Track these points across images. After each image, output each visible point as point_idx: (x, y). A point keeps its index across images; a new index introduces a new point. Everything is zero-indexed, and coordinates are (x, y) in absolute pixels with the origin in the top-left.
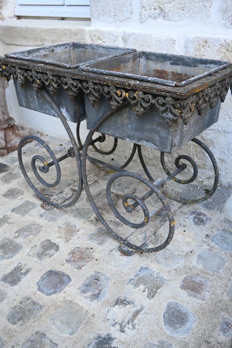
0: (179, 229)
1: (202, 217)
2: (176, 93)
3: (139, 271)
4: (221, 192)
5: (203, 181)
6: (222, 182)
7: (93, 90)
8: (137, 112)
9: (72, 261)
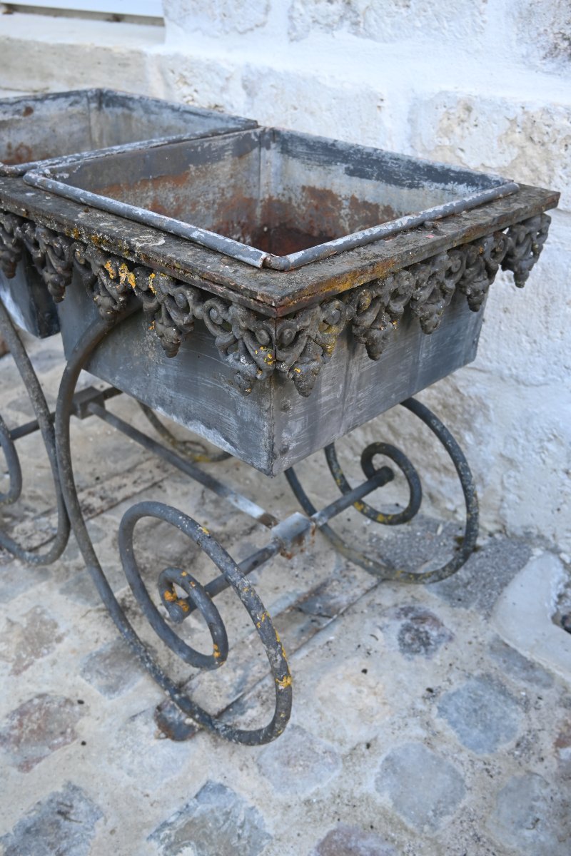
0: (349, 662)
1: (427, 628)
2: (253, 295)
3: (197, 796)
4: (501, 549)
5: (455, 512)
6: (506, 522)
7: (49, 252)
8: (161, 337)
9: (12, 740)
